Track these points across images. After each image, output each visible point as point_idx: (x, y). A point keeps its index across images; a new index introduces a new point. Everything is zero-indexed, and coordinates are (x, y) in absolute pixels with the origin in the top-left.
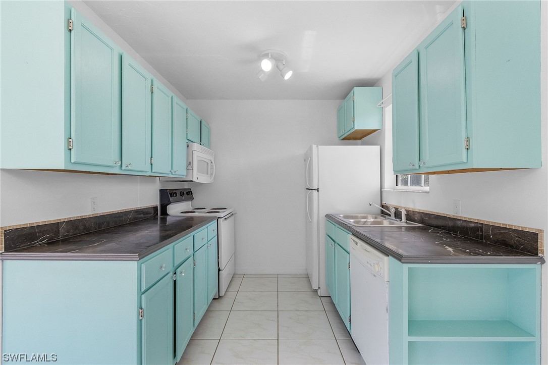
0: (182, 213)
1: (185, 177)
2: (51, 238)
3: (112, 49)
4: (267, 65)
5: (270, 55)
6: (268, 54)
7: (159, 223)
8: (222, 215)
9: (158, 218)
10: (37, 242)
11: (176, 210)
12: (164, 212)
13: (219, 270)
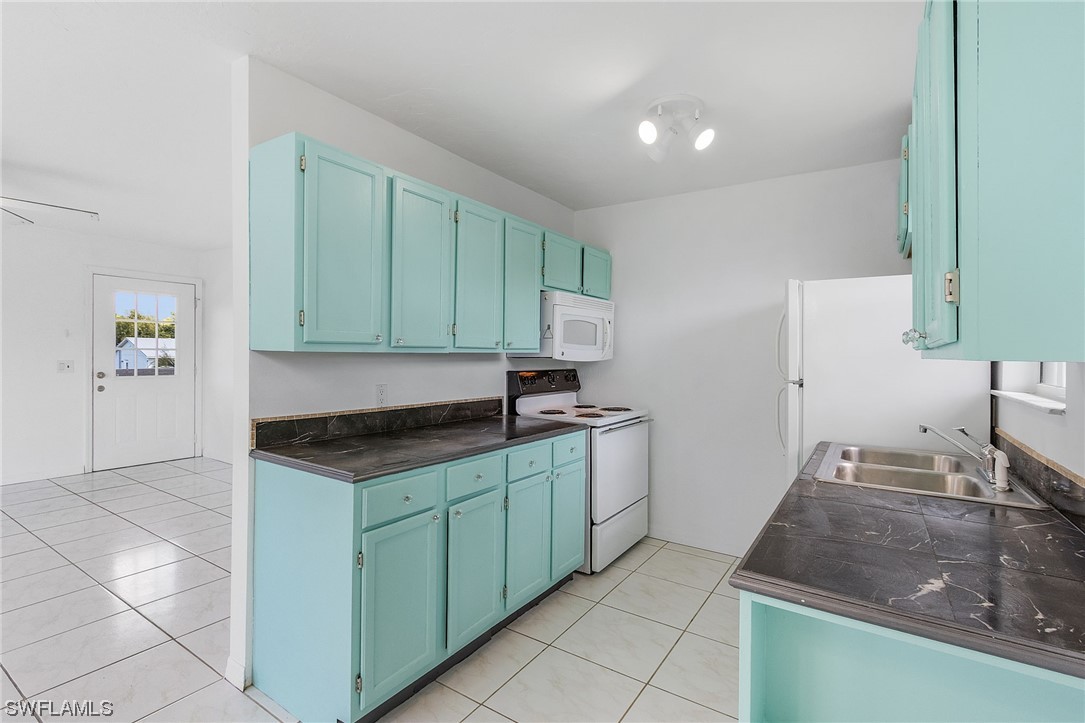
0: (542, 412)
1: (538, 351)
2: (315, 437)
3: (372, 176)
4: (648, 132)
5: (660, 107)
6: (657, 107)
7: (504, 428)
8: (599, 422)
9: (501, 419)
10: (296, 441)
11: (530, 407)
12: (512, 411)
13: (592, 524)
